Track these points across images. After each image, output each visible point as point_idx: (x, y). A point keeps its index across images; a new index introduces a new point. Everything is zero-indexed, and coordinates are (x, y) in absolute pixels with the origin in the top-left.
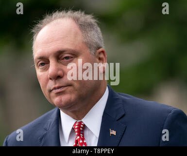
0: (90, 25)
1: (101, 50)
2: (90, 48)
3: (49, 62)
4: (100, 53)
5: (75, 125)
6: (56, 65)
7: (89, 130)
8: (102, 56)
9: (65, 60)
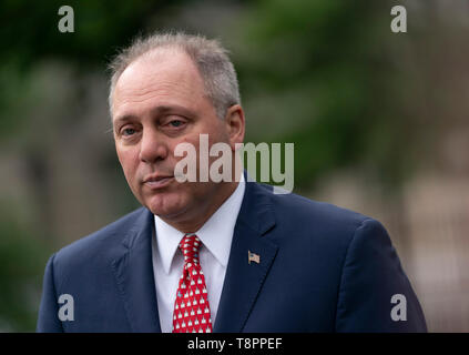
0: (217, 63)
1: (235, 107)
2: (216, 106)
3: (142, 128)
4: (233, 114)
5: (182, 242)
6: (155, 137)
7: (208, 251)
8: (236, 118)
9: (172, 127)
